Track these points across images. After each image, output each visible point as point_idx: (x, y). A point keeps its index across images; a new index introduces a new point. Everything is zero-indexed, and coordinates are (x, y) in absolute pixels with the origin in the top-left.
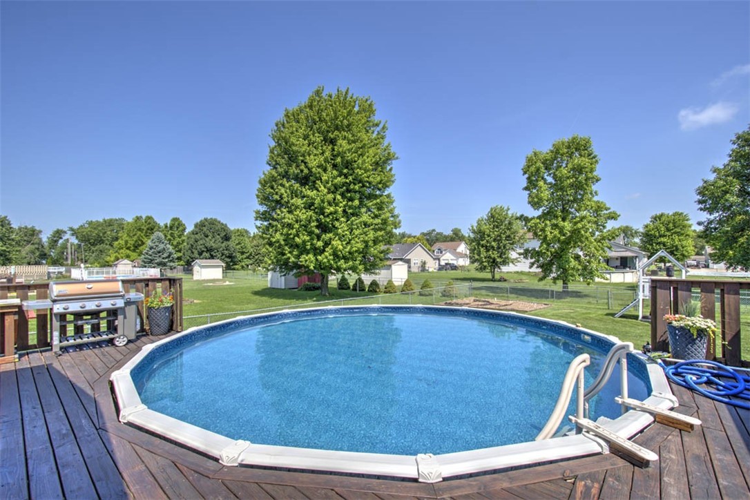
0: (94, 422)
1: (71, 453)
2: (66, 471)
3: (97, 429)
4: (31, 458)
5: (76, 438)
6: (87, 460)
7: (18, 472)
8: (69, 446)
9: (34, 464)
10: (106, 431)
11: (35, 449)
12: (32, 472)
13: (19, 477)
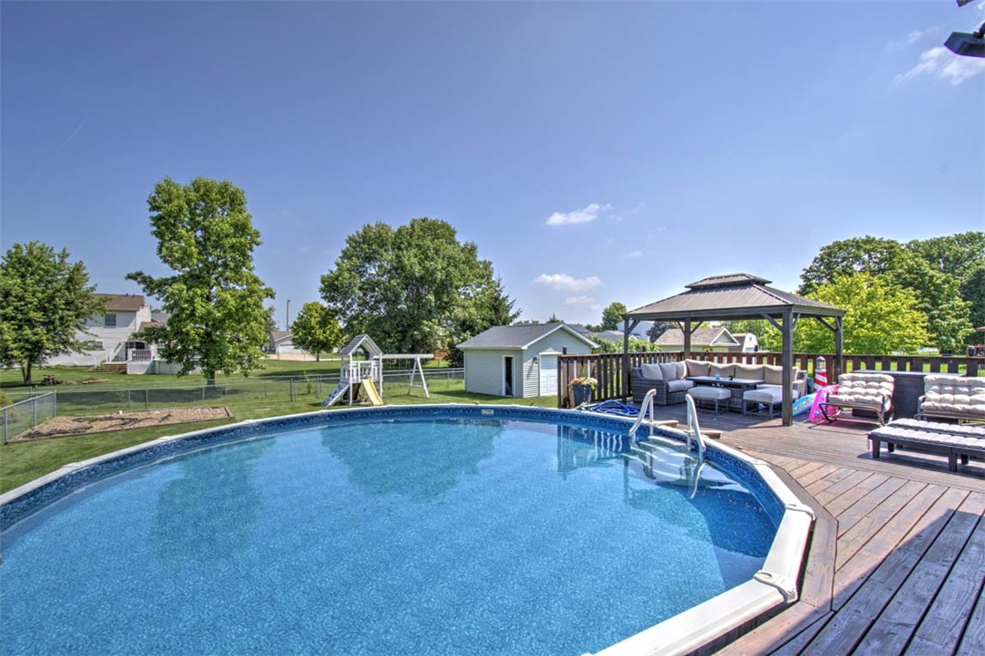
0: (817, 630)
1: (902, 607)
2: (926, 594)
3: (836, 613)
4: (952, 637)
5: (874, 622)
6: (894, 589)
7: (978, 631)
8: (894, 617)
9: (955, 625)
10: (832, 599)
11: (939, 647)
12: (961, 618)
13: (980, 625)
